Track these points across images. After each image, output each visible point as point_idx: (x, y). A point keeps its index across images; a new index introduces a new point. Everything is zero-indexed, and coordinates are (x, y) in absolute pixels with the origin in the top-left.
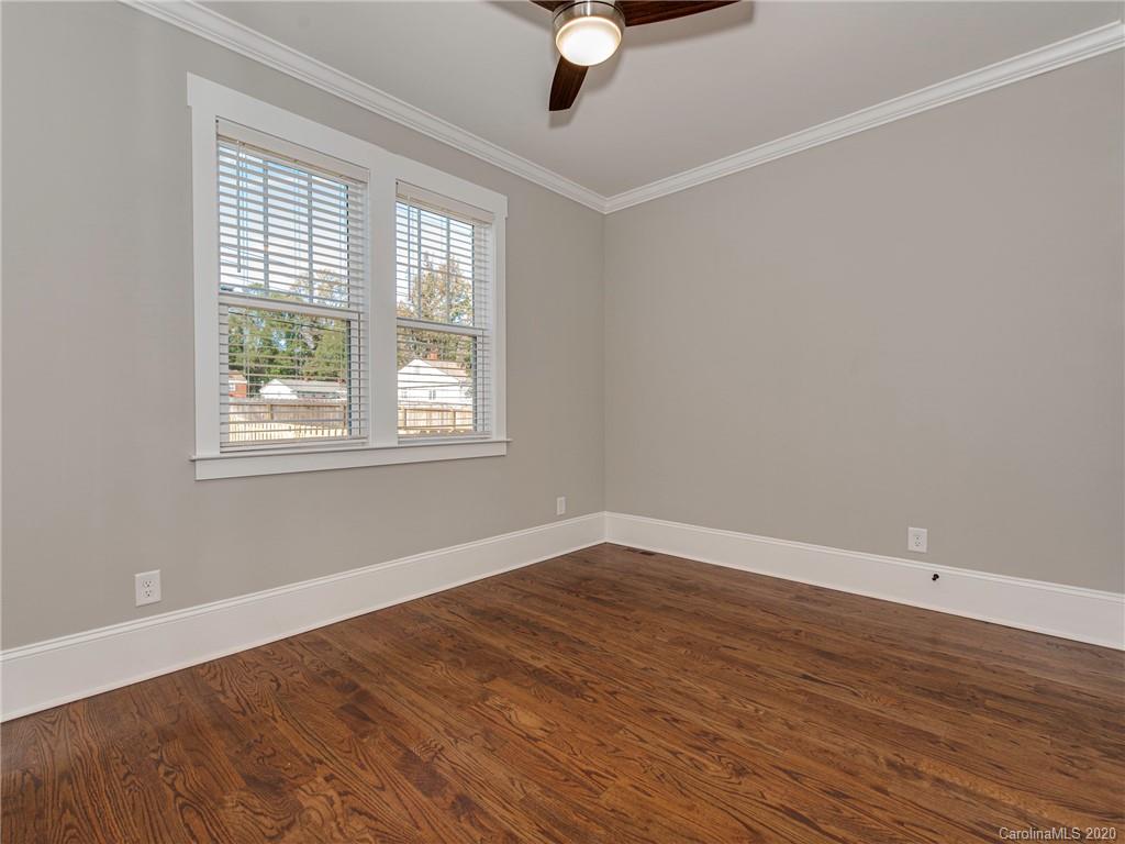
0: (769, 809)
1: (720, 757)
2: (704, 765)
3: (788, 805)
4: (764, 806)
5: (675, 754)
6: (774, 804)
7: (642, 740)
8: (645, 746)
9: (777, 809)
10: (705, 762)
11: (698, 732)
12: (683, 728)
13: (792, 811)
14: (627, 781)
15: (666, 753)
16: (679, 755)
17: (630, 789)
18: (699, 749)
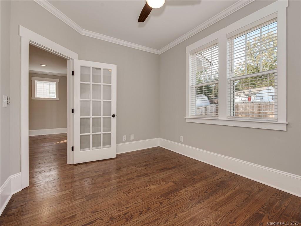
0: (97, 218)
1: (120, 217)
2: (119, 212)
3: (95, 223)
4: (98, 218)
5: (127, 208)
6: (97, 220)
7: (136, 203)
8: (133, 203)
9: (95, 220)
10: (120, 213)
11: (133, 217)
12: (137, 214)
13: (92, 223)
14: (124, 197)
15: (128, 206)
16: (126, 208)
17: (121, 197)
18: (126, 214)
